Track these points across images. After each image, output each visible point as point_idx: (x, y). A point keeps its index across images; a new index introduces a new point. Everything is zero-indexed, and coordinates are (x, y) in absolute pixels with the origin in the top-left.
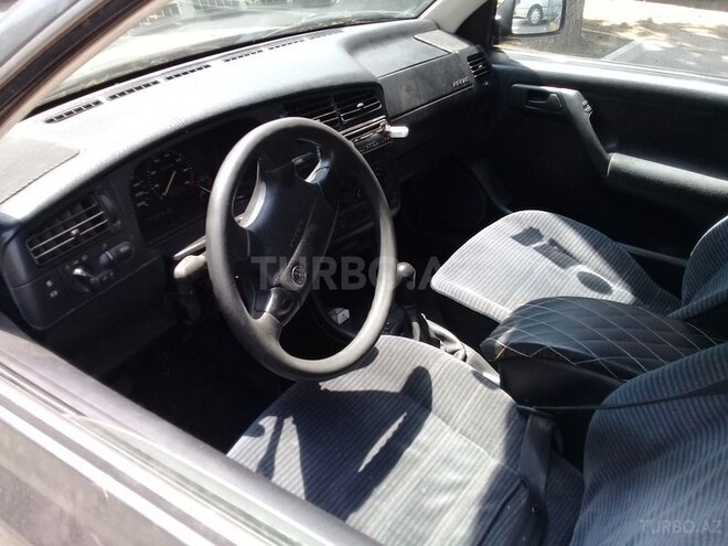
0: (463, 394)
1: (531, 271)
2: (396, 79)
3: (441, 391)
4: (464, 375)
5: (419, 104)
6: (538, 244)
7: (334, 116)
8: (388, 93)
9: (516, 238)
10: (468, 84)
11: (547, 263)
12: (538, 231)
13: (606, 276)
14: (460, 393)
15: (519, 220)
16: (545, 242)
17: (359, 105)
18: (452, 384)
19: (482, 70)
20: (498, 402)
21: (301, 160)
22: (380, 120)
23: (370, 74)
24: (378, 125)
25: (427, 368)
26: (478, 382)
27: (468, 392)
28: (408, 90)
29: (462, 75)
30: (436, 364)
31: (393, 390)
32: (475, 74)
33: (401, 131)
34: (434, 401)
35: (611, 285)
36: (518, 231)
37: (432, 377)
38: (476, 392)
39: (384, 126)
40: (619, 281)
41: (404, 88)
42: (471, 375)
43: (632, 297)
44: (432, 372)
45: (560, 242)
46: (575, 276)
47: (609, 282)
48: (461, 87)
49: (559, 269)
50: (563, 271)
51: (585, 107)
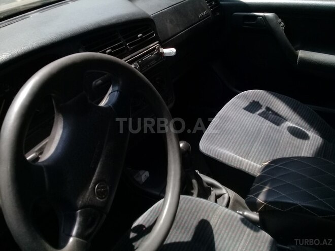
0: (236, 238)
1: (259, 131)
2: (162, 15)
3: (220, 237)
4: (235, 223)
5: (179, 30)
6: (260, 111)
7: (121, 45)
8: (159, 26)
9: (247, 109)
10: (207, 15)
11: (267, 123)
12: (258, 102)
13: (303, 127)
14: (235, 237)
15: (246, 97)
16: (263, 109)
17: (139, 36)
18: (227, 231)
19: (215, 6)
20: (262, 242)
21: (100, 81)
22: (155, 45)
23: (145, 13)
24: (155, 48)
25: (208, 220)
26: (246, 227)
27: (240, 236)
28: (171, 22)
29: (204, 10)
30: (215, 216)
31: (186, 240)
32: (211, 8)
33: (170, 51)
34: (216, 244)
35: (308, 133)
36: (246, 104)
37: (213, 227)
38: (246, 235)
39: (158, 49)
40: (312, 130)
41: (168, 21)
42: (240, 222)
43: (321, 139)
44: (212, 223)
45: (273, 109)
46: (286, 130)
47: (306, 131)
48: (204, 17)
49: (276, 126)
50: (278, 127)
51: (280, 23)
